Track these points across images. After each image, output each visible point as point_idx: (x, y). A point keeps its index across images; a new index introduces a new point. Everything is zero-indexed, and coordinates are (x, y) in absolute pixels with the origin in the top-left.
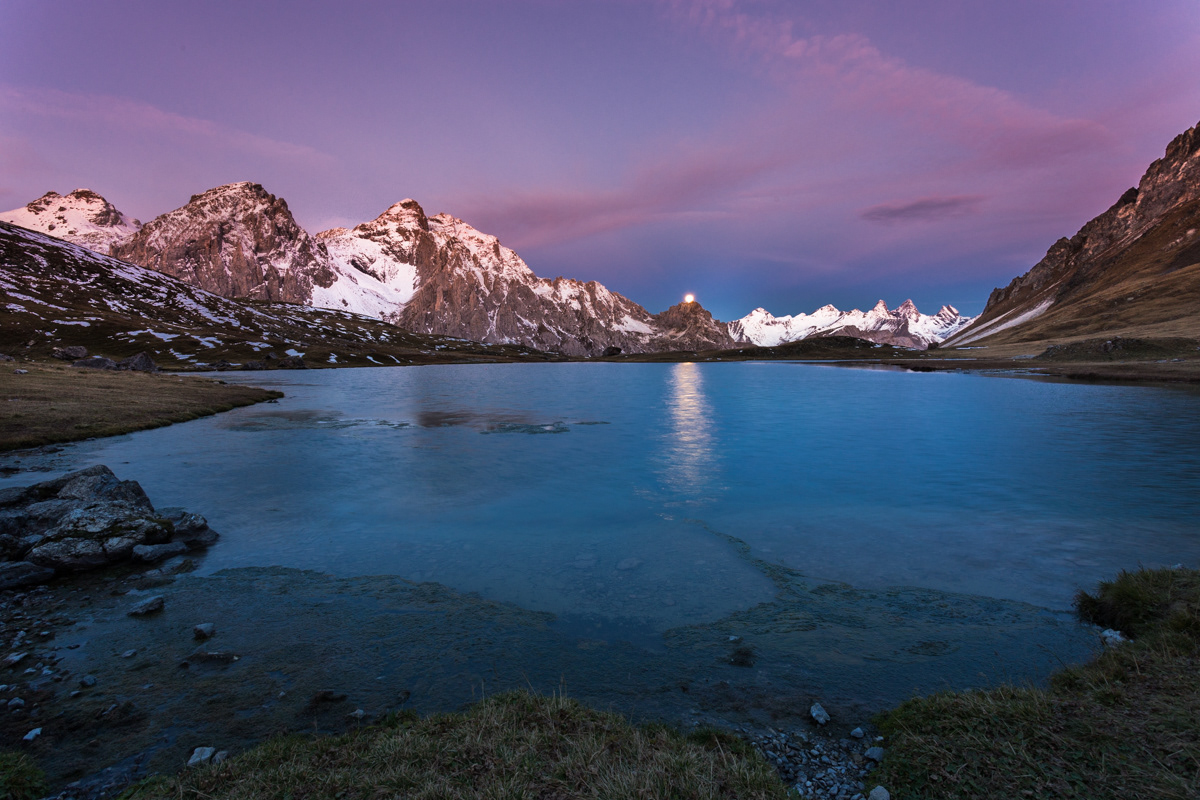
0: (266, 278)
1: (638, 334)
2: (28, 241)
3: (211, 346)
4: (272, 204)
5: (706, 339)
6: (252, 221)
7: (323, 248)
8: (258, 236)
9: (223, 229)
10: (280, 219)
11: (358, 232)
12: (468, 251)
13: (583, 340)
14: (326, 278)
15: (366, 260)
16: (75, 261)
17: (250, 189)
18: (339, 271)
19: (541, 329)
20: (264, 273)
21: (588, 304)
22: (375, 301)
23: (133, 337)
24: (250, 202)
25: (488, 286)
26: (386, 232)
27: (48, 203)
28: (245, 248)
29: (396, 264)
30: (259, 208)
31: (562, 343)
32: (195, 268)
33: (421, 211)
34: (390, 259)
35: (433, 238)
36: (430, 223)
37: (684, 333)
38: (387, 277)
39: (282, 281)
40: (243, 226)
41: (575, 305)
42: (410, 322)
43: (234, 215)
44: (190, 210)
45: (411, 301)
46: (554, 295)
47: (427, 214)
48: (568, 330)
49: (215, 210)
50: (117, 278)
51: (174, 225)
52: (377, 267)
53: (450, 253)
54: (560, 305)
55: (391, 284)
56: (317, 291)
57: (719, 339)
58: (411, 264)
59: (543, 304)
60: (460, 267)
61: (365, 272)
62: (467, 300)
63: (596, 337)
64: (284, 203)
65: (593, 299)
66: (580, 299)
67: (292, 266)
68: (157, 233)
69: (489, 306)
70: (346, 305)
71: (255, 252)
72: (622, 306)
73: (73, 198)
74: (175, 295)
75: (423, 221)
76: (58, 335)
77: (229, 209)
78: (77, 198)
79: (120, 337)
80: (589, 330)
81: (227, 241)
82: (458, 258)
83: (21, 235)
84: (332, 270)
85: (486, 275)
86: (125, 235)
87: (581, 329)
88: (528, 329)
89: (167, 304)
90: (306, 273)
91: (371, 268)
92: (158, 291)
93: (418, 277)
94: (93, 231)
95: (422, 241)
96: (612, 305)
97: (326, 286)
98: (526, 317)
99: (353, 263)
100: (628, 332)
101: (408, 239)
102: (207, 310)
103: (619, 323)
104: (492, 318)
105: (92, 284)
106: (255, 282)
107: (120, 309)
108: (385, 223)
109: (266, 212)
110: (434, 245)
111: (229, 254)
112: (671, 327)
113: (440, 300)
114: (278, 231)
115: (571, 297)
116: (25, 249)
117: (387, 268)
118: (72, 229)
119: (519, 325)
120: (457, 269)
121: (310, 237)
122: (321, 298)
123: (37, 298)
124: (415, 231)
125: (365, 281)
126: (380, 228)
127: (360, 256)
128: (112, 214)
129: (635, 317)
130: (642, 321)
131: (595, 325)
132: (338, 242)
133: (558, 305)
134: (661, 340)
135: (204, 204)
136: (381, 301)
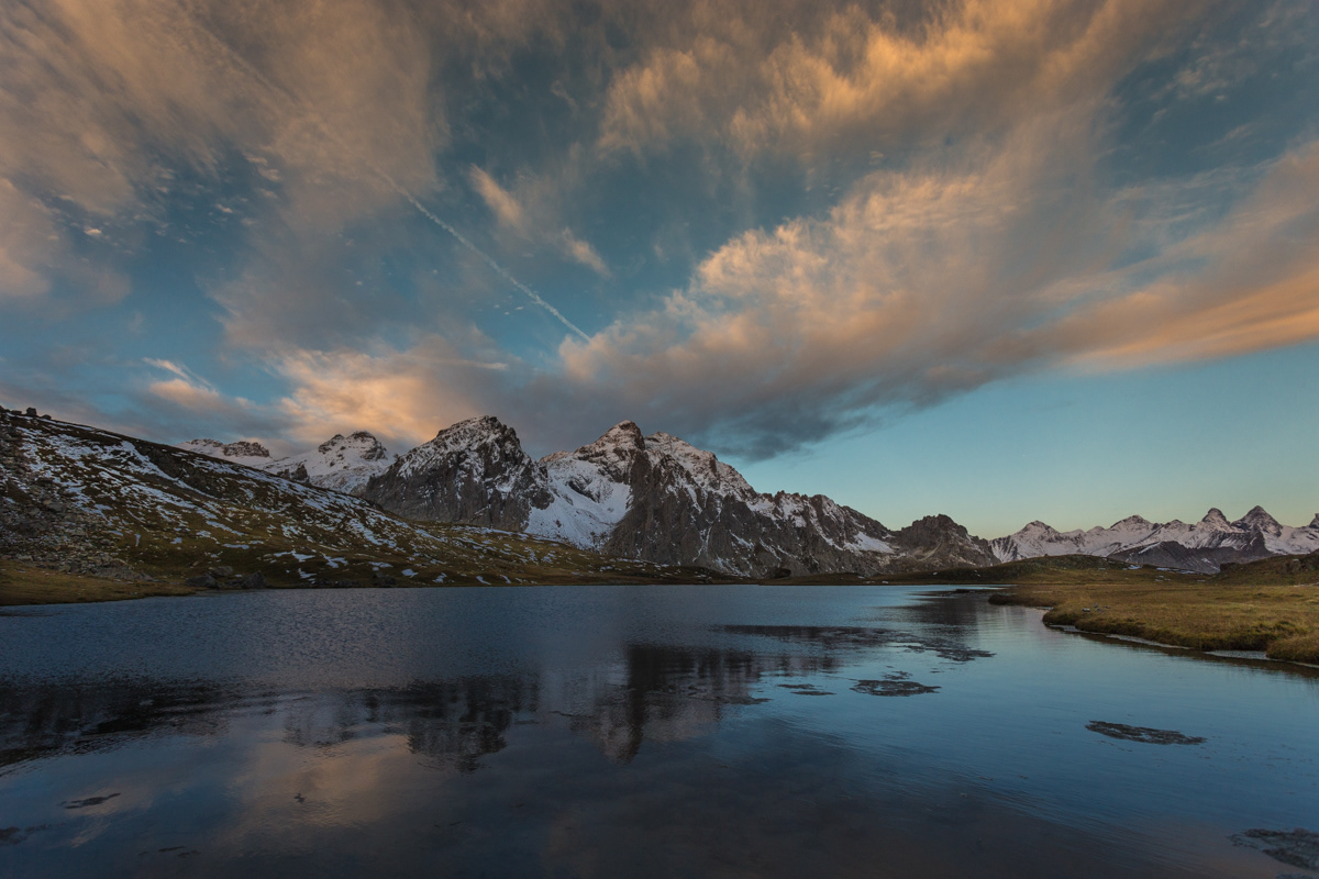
0: (490, 502)
1: (876, 553)
3: (335, 566)
4: (503, 433)
5: (962, 559)
6: (484, 450)
7: (544, 471)
8: (488, 463)
9: (461, 457)
10: (509, 446)
11: (578, 454)
12: (682, 468)
14: (543, 500)
15: (583, 481)
17: (487, 422)
18: (556, 493)
19: (758, 548)
20: (489, 497)
21: (813, 521)
22: (587, 521)
23: (275, 558)
24: (485, 433)
25: (700, 503)
26: (603, 453)
27: (333, 444)
28: (475, 473)
29: (611, 484)
30: (493, 437)
31: (782, 564)
32: (432, 494)
33: (639, 432)
34: (605, 479)
35: (648, 456)
36: (647, 442)
37: (933, 552)
38: (602, 497)
39: (504, 504)
40: (476, 455)
41: (800, 522)
42: (619, 542)
43: (470, 445)
45: (622, 521)
46: (775, 512)
48: (789, 550)
49: (456, 442)
51: (422, 457)
52: (593, 487)
53: (663, 471)
54: (780, 522)
55: (605, 505)
56: (534, 512)
57: (980, 559)
58: (626, 483)
59: (760, 521)
60: (673, 485)
61: (581, 492)
62: (678, 519)
63: (822, 558)
64: (513, 432)
65: (820, 515)
66: (805, 514)
67: (513, 490)
68: (407, 465)
69: (701, 524)
70: (559, 526)
71: (483, 478)
72: (854, 521)
75: (639, 442)
77: (467, 440)
80: (814, 549)
81: (462, 468)
82: (671, 476)
84: (550, 492)
85: (698, 491)
86: (383, 468)
87: (804, 549)
88: (743, 549)
90: (526, 496)
91: (586, 489)
93: (631, 497)
95: (638, 460)
96: (843, 521)
97: (543, 507)
98: (741, 537)
99: (571, 484)
100: (862, 552)
101: (624, 459)
103: (853, 541)
104: (704, 537)
106: (480, 506)
108: (603, 445)
109: (497, 441)
110: (648, 463)
111: (462, 480)
112: (916, 545)
113: (651, 519)
114: (505, 457)
115: (794, 513)
117: (602, 488)
118: (347, 465)
119: (733, 544)
120: (670, 487)
121: (533, 462)
122: (539, 522)
125: (580, 502)
126: (598, 450)
127: (578, 477)
128: (378, 450)
129: (871, 535)
130: (881, 539)
131: (820, 544)
132: (558, 465)
133: (778, 522)
135: (447, 438)
136: (593, 521)
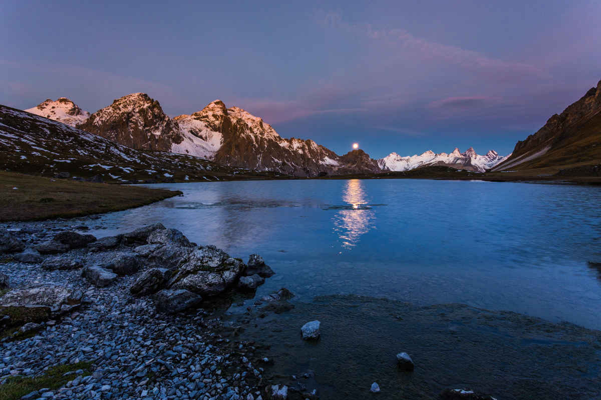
0: (149, 140)
1: (332, 166)
2: (41, 122)
3: (128, 172)
4: (152, 103)
5: (366, 168)
6: (142, 112)
7: (177, 125)
8: (145, 119)
9: (129, 115)
10: (156, 110)
11: (194, 117)
12: (247, 125)
13: (304, 169)
14: (178, 139)
15: (198, 130)
16: (63, 131)
17: (142, 96)
18: (184, 136)
19: (284, 164)
20: (149, 137)
21: (306, 151)
22: (202, 151)
23: (91, 168)
24: (142, 103)
25: (257, 142)
26: (207, 116)
27: (47, 105)
28: (139, 125)
29: (212, 132)
30: (146, 105)
31: (294, 170)
32: (116, 135)
33: (224, 106)
34: (209, 130)
35: (230, 119)
36: (228, 112)
37: (355, 165)
38: (208, 139)
39: (157, 141)
40: (138, 115)
41: (300, 151)
42: (219, 161)
43: (134, 109)
44: (113, 107)
45: (219, 150)
46: (290, 147)
47: (227, 108)
48: (297, 164)
49: (125, 107)
50: (82, 139)
51: (106, 115)
52: (203, 133)
53: (238, 126)
54: (293, 152)
55: (209, 143)
56: (174, 145)
57: (373, 168)
58: (219, 132)
59: (284, 151)
60: (244, 133)
61: (197, 136)
62: (247, 150)
63: (311, 168)
64: (158, 103)
65: (310, 149)
66: (303, 148)
67: (161, 134)
68: (98, 118)
69: (257, 152)
70: (188, 152)
71: (144, 127)
72: (324, 152)
73: (58, 102)
74: (109, 147)
75: (225, 111)
76: (56, 167)
77: (132, 106)
78: (60, 102)
79: (85, 167)
80: (308, 164)
81: (131, 122)
82: (242, 129)
83: (37, 119)
84: (181, 135)
85: (256, 137)
86: (83, 120)
87: (304, 164)
88: (277, 164)
89: (106, 152)
90: (169, 137)
91: (200, 134)
92: (101, 146)
93: (223, 139)
94: (67, 118)
95: (224, 120)
96: (319, 151)
97: (178, 143)
98: (276, 158)
99: (191, 132)
100: (327, 165)
101: (218, 120)
102: (124, 155)
103: (323, 160)
104: (259, 158)
105: (71, 142)
106: (144, 142)
107: (84, 154)
108: (207, 112)
109: (149, 107)
110: (231, 122)
111: (132, 128)
112: (349, 162)
113: (234, 150)
114: (155, 116)
115: (298, 148)
116: (39, 125)
117: (208, 134)
118: (58, 117)
119: (272, 162)
120: (242, 134)
121: (170, 119)
122: (176, 148)
123: (45, 149)
124: (221, 116)
125: (197, 141)
126: (204, 115)
127: (195, 128)
128: (77, 110)
129: (330, 158)
130: (334, 160)
131: (310, 162)
132: (184, 122)
133: (292, 151)
134: (344, 169)
135: (120, 104)
136: (205, 151)
